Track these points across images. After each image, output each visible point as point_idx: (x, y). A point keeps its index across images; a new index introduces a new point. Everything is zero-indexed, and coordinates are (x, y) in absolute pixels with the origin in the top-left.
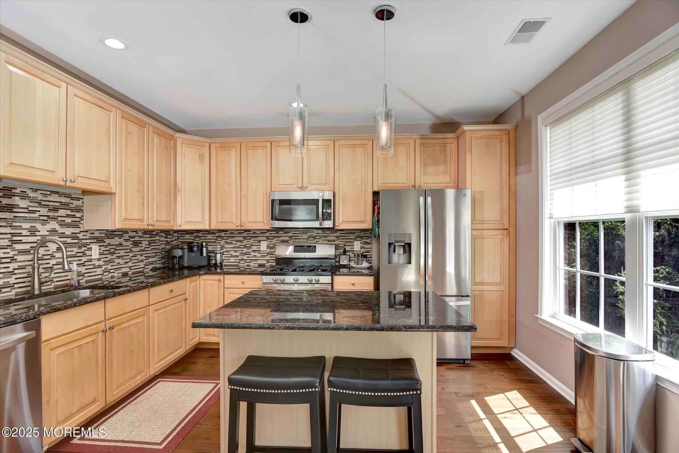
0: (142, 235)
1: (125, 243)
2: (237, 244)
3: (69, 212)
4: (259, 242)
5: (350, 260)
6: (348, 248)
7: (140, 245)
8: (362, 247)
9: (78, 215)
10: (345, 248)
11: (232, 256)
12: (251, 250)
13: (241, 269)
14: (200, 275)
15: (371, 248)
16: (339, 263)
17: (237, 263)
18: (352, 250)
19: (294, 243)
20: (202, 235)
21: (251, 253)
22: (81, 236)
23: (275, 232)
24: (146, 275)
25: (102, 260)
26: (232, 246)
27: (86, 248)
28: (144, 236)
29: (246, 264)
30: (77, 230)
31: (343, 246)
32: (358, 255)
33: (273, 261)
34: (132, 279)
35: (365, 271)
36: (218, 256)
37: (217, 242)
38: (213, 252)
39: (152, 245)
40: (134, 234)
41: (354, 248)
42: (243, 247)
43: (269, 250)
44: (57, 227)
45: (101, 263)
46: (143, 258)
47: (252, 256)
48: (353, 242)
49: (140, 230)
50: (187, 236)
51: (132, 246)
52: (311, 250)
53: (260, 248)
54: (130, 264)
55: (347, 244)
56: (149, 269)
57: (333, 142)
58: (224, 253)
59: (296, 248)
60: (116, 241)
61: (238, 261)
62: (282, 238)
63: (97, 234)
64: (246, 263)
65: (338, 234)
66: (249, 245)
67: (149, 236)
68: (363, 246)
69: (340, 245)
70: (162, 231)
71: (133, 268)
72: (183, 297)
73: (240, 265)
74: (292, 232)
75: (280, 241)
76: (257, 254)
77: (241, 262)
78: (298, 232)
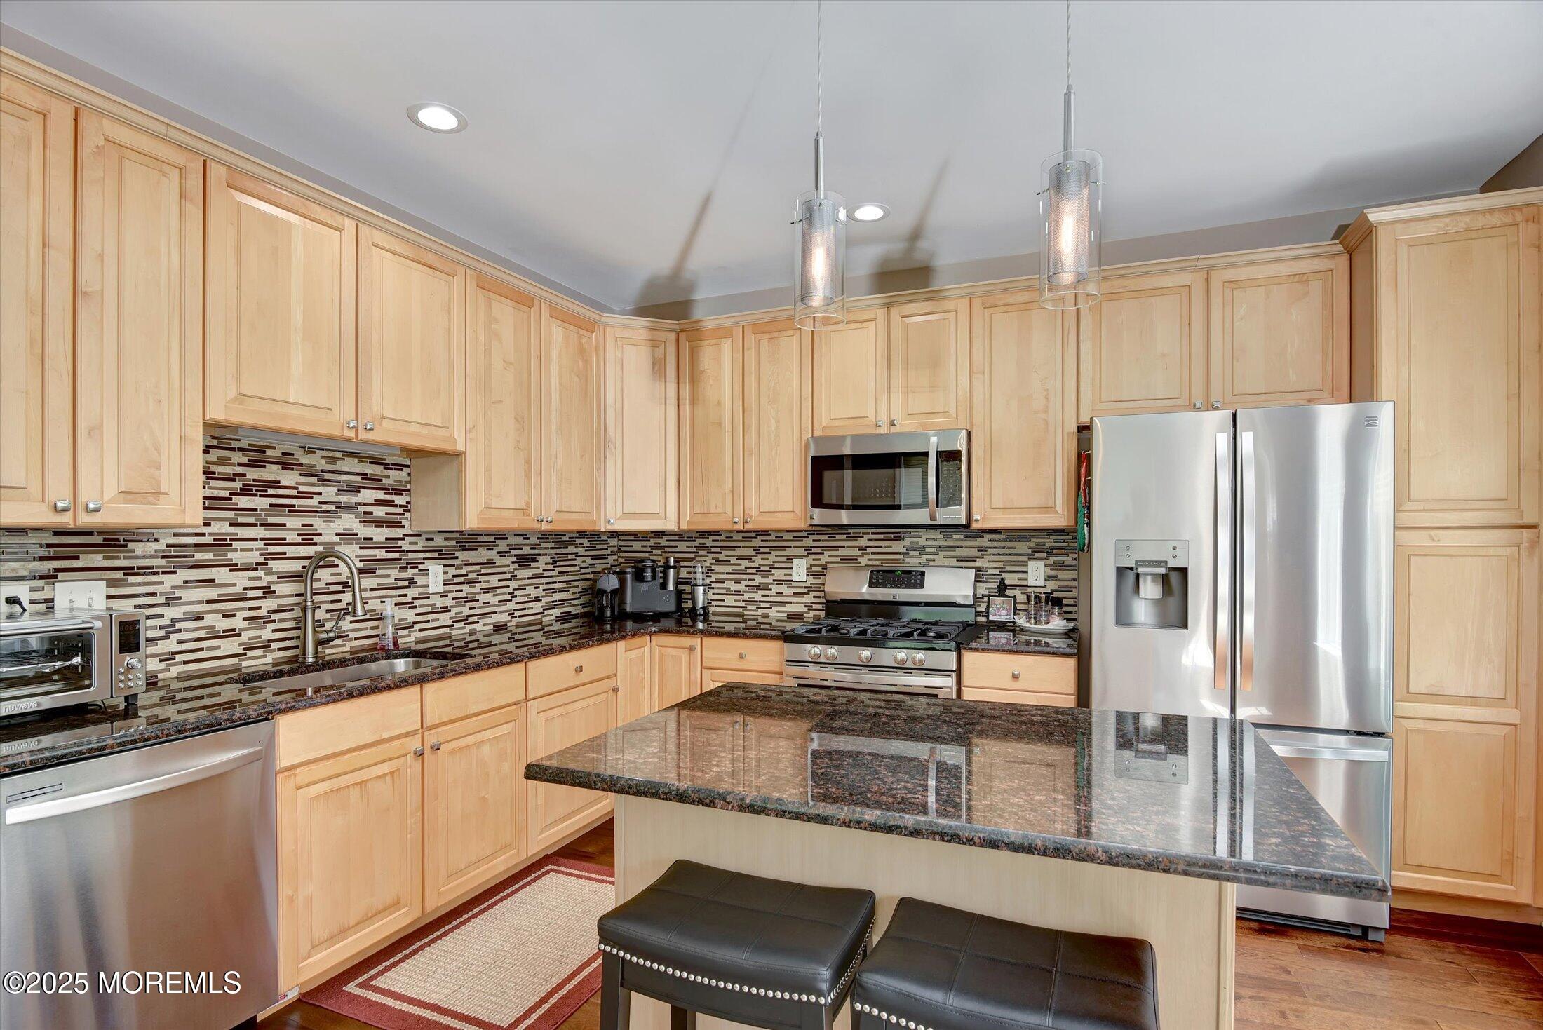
0: (537, 542)
1: (499, 561)
2: (741, 565)
3: (380, 495)
4: (790, 559)
5: (1016, 611)
6: (1010, 579)
7: (533, 565)
8: (1048, 577)
9: (400, 500)
10: (1002, 578)
11: (730, 593)
12: (770, 580)
13: (749, 623)
14: (651, 634)
15: (1075, 580)
16: (987, 616)
17: (741, 610)
18: (1022, 583)
19: (870, 563)
20: (667, 543)
21: (770, 587)
22: (405, 545)
23: (826, 537)
24: (547, 629)
25: (452, 595)
26: (729, 569)
27: (416, 571)
28: (543, 545)
29: (760, 612)
30: (398, 533)
31: (997, 572)
32: (1038, 599)
33: (820, 607)
34: (517, 637)
35: (1054, 642)
36: (700, 590)
37: (697, 558)
38: (687, 582)
39: (559, 564)
40: (520, 540)
41: (1027, 579)
42: (754, 571)
43: (811, 580)
44: (357, 526)
45: (448, 602)
46: (540, 592)
47: (773, 593)
48: (1025, 563)
49: (533, 531)
50: (637, 546)
51: (516, 566)
52: (913, 581)
53: (791, 575)
54: (511, 606)
55: (1008, 568)
56: (554, 617)
57: (966, 301)
58: (713, 585)
59: (875, 577)
60: (482, 555)
61: (743, 604)
62: (842, 552)
63: (439, 541)
64: (759, 610)
65: (983, 542)
66: (768, 568)
67: (552, 545)
68: (1053, 573)
69: (990, 572)
70: (582, 534)
71: (517, 614)
72: (611, 683)
74: (866, 537)
75: (838, 559)
76: (783, 588)
77: (749, 607)
78: (881, 537)
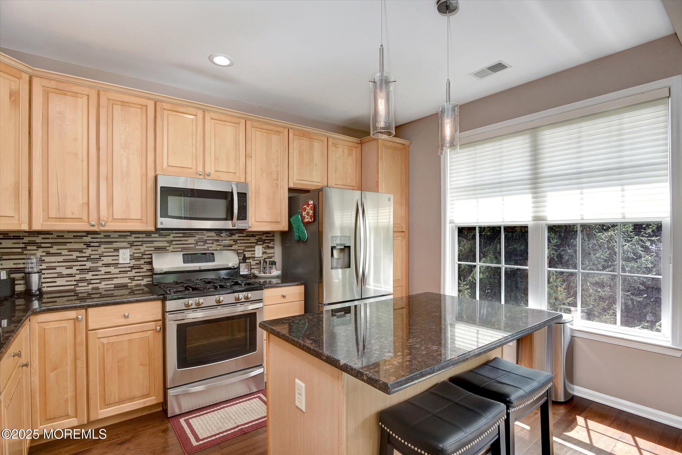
2: (72, 255)
4: (117, 250)
6: (248, 254)
8: (263, 252)
10: (244, 254)
11: (61, 276)
12: (100, 264)
13: (80, 295)
15: (274, 253)
16: (240, 273)
17: (73, 287)
18: (253, 256)
19: (180, 249)
21: (100, 269)
23: (144, 235)
26: (60, 259)
29: (91, 286)
31: (242, 251)
33: (143, 278)
41: (255, 254)
42: (85, 259)
43: (133, 262)
47: (103, 272)
48: (254, 247)
52: (208, 258)
53: (117, 260)
55: (247, 249)
57: (244, 121)
58: (44, 272)
59: (186, 257)
61: (75, 283)
62: (156, 244)
64: (90, 285)
65: (236, 237)
66: (98, 256)
68: (265, 251)
69: (239, 251)
73: (77, 289)
74: (173, 235)
75: (154, 249)
76: (112, 269)
77: (80, 285)
78: (181, 235)
